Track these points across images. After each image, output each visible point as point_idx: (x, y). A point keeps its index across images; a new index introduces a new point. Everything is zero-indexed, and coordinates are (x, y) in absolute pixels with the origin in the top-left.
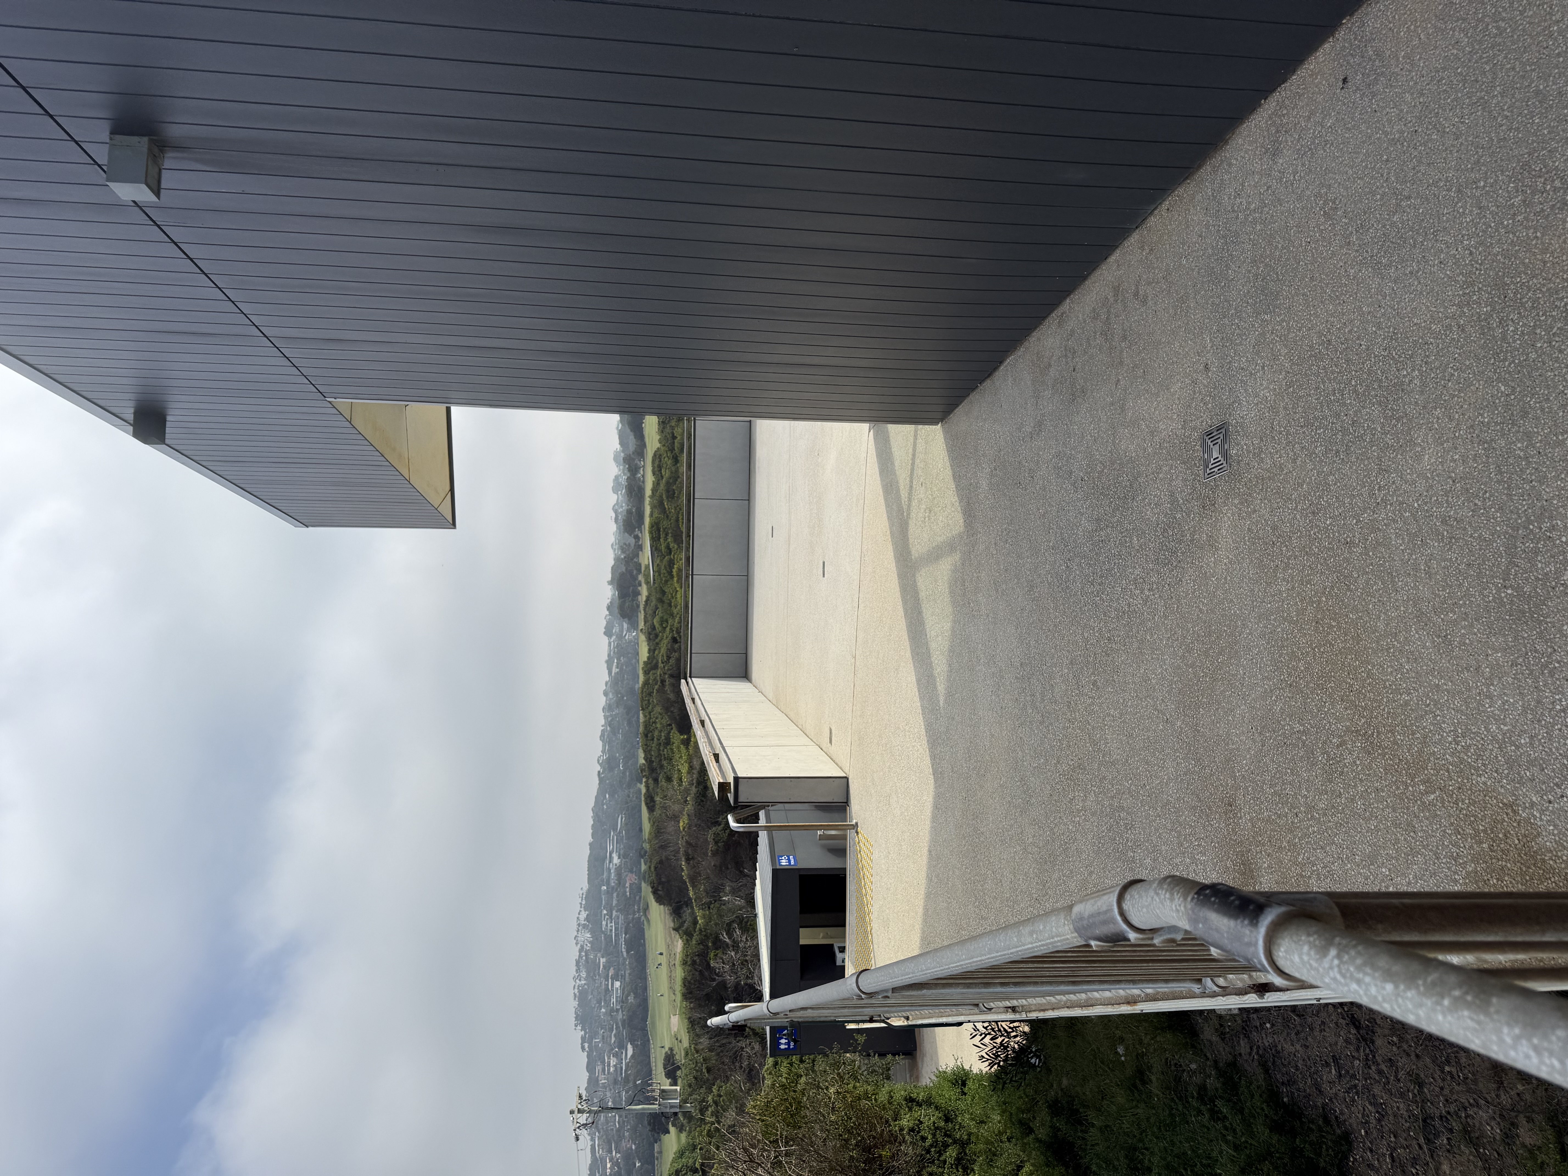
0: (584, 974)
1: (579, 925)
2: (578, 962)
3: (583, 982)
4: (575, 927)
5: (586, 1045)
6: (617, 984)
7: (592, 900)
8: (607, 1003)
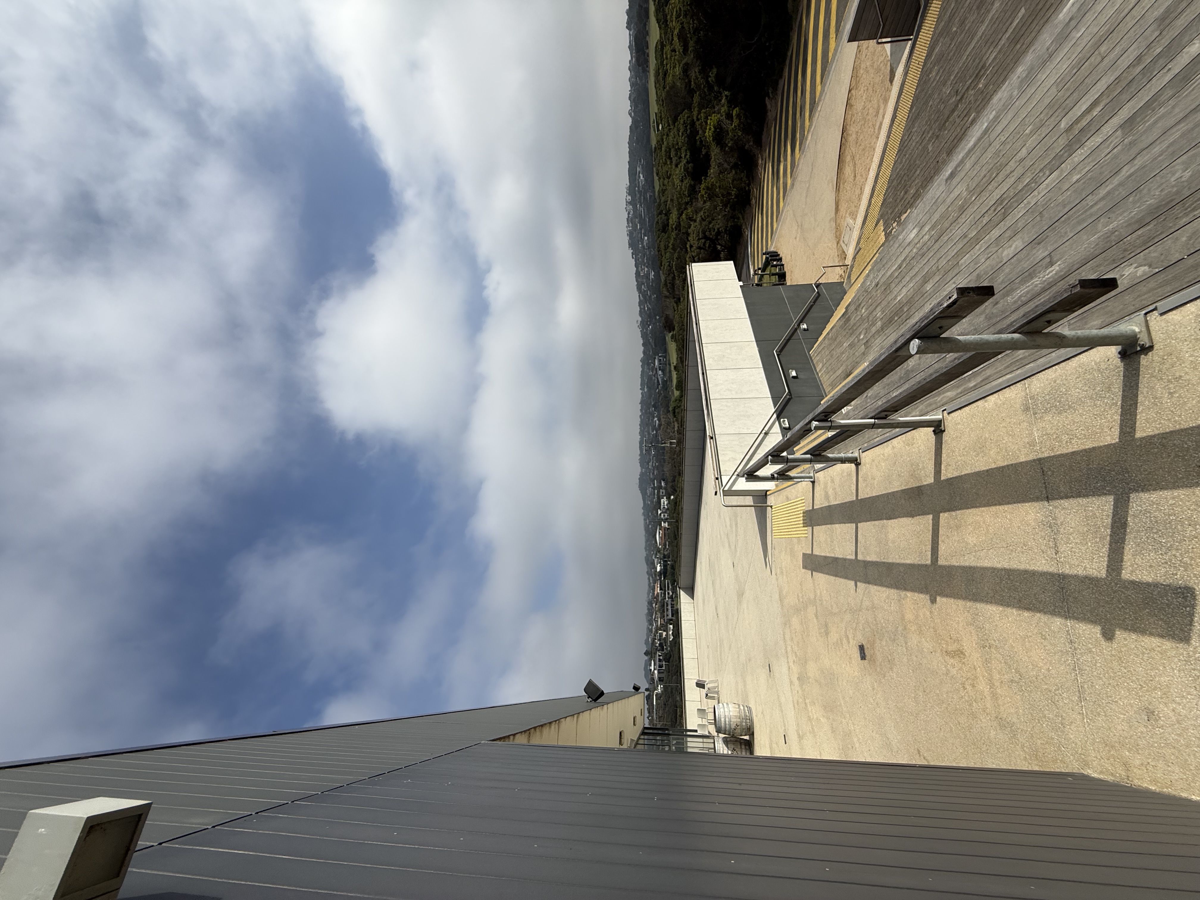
0: (631, 225)
1: (627, 202)
2: (628, 219)
3: (631, 228)
4: (625, 203)
5: (634, 256)
6: (646, 238)
7: (631, 190)
8: (642, 244)
